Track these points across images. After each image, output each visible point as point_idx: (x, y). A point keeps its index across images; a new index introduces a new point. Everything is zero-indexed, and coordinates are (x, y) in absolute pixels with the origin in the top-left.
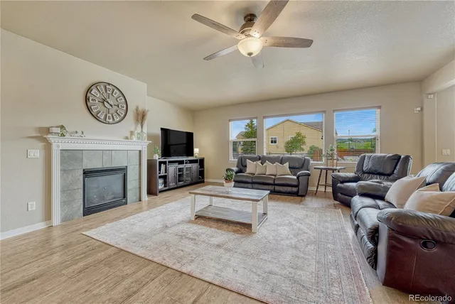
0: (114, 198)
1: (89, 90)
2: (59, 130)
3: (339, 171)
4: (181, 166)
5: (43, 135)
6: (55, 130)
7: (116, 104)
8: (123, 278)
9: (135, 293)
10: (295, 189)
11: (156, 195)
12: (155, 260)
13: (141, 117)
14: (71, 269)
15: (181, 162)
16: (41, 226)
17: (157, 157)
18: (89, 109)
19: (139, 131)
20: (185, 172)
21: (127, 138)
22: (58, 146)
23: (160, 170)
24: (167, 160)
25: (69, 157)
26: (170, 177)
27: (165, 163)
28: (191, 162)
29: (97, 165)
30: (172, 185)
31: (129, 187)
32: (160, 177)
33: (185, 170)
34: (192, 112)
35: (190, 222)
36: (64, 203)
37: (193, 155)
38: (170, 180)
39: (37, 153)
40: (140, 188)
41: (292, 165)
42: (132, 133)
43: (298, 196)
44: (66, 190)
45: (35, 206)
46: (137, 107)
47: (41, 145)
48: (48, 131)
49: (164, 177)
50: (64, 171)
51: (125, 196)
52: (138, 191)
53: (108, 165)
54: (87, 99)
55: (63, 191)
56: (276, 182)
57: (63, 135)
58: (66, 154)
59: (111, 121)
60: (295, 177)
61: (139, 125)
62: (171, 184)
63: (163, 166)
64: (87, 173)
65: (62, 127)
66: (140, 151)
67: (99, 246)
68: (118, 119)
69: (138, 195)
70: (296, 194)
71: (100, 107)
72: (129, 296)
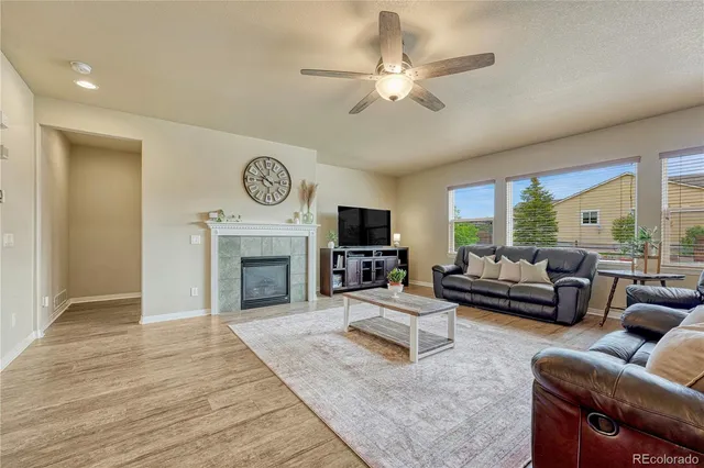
0: (276, 293)
1: (247, 168)
2: (216, 215)
3: (643, 283)
4: (368, 259)
5: (203, 220)
6: (212, 215)
7: (277, 180)
8: (230, 373)
9: (229, 388)
10: (549, 310)
11: (329, 295)
12: (269, 364)
13: (308, 194)
14: (198, 355)
15: (369, 254)
16: (201, 313)
17: (332, 246)
18: (247, 190)
19: (305, 212)
20: (374, 268)
21: (290, 221)
22: (216, 232)
23: (335, 262)
24: (346, 250)
25: (229, 243)
26: (350, 274)
27: (342, 253)
28: (386, 253)
29: (256, 253)
30: (353, 284)
31: (293, 282)
32: (335, 273)
33: (373, 265)
34: (395, 180)
35: (341, 334)
36: (223, 293)
37: (389, 244)
38: (350, 277)
39: (198, 239)
40: (307, 284)
41: (553, 266)
42: (296, 215)
43: (556, 323)
44: (223, 279)
45: (197, 291)
46: (304, 182)
47: (202, 230)
48: (207, 216)
49: (342, 273)
50: (223, 259)
51: (288, 293)
52: (304, 287)
53: (268, 254)
54: (245, 179)
55: (221, 280)
56: (512, 294)
57: (220, 220)
58: (224, 241)
59: (271, 201)
60: (552, 288)
61: (306, 206)
62: (351, 284)
63: (340, 258)
64: (246, 262)
65: (221, 212)
66: (307, 238)
67: (232, 341)
68: (280, 199)
69: (304, 293)
70: (552, 319)
71: (259, 186)
72: (223, 389)
